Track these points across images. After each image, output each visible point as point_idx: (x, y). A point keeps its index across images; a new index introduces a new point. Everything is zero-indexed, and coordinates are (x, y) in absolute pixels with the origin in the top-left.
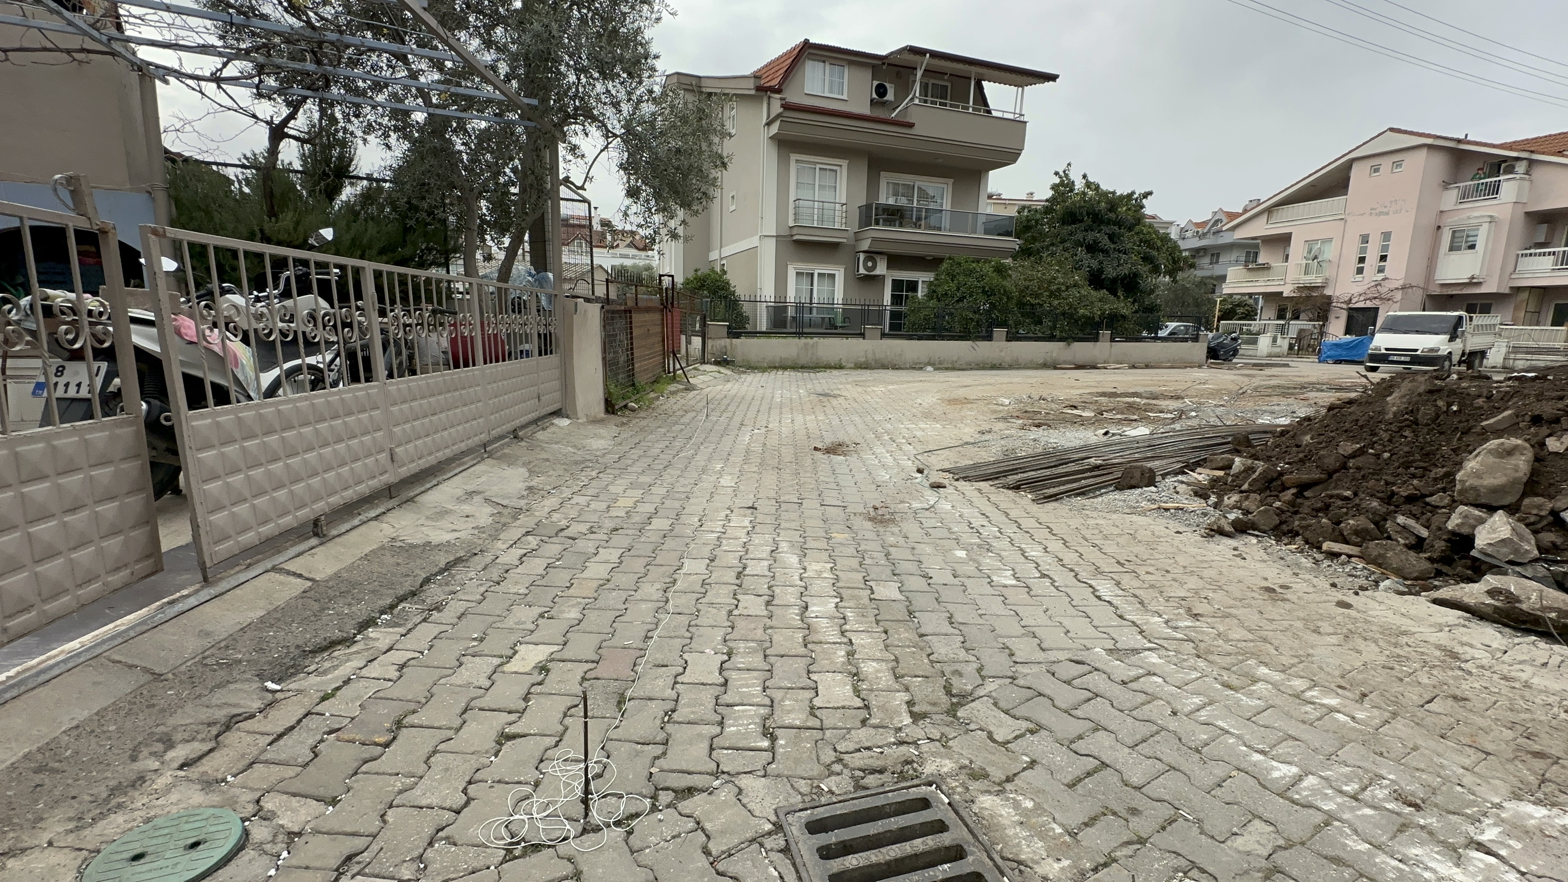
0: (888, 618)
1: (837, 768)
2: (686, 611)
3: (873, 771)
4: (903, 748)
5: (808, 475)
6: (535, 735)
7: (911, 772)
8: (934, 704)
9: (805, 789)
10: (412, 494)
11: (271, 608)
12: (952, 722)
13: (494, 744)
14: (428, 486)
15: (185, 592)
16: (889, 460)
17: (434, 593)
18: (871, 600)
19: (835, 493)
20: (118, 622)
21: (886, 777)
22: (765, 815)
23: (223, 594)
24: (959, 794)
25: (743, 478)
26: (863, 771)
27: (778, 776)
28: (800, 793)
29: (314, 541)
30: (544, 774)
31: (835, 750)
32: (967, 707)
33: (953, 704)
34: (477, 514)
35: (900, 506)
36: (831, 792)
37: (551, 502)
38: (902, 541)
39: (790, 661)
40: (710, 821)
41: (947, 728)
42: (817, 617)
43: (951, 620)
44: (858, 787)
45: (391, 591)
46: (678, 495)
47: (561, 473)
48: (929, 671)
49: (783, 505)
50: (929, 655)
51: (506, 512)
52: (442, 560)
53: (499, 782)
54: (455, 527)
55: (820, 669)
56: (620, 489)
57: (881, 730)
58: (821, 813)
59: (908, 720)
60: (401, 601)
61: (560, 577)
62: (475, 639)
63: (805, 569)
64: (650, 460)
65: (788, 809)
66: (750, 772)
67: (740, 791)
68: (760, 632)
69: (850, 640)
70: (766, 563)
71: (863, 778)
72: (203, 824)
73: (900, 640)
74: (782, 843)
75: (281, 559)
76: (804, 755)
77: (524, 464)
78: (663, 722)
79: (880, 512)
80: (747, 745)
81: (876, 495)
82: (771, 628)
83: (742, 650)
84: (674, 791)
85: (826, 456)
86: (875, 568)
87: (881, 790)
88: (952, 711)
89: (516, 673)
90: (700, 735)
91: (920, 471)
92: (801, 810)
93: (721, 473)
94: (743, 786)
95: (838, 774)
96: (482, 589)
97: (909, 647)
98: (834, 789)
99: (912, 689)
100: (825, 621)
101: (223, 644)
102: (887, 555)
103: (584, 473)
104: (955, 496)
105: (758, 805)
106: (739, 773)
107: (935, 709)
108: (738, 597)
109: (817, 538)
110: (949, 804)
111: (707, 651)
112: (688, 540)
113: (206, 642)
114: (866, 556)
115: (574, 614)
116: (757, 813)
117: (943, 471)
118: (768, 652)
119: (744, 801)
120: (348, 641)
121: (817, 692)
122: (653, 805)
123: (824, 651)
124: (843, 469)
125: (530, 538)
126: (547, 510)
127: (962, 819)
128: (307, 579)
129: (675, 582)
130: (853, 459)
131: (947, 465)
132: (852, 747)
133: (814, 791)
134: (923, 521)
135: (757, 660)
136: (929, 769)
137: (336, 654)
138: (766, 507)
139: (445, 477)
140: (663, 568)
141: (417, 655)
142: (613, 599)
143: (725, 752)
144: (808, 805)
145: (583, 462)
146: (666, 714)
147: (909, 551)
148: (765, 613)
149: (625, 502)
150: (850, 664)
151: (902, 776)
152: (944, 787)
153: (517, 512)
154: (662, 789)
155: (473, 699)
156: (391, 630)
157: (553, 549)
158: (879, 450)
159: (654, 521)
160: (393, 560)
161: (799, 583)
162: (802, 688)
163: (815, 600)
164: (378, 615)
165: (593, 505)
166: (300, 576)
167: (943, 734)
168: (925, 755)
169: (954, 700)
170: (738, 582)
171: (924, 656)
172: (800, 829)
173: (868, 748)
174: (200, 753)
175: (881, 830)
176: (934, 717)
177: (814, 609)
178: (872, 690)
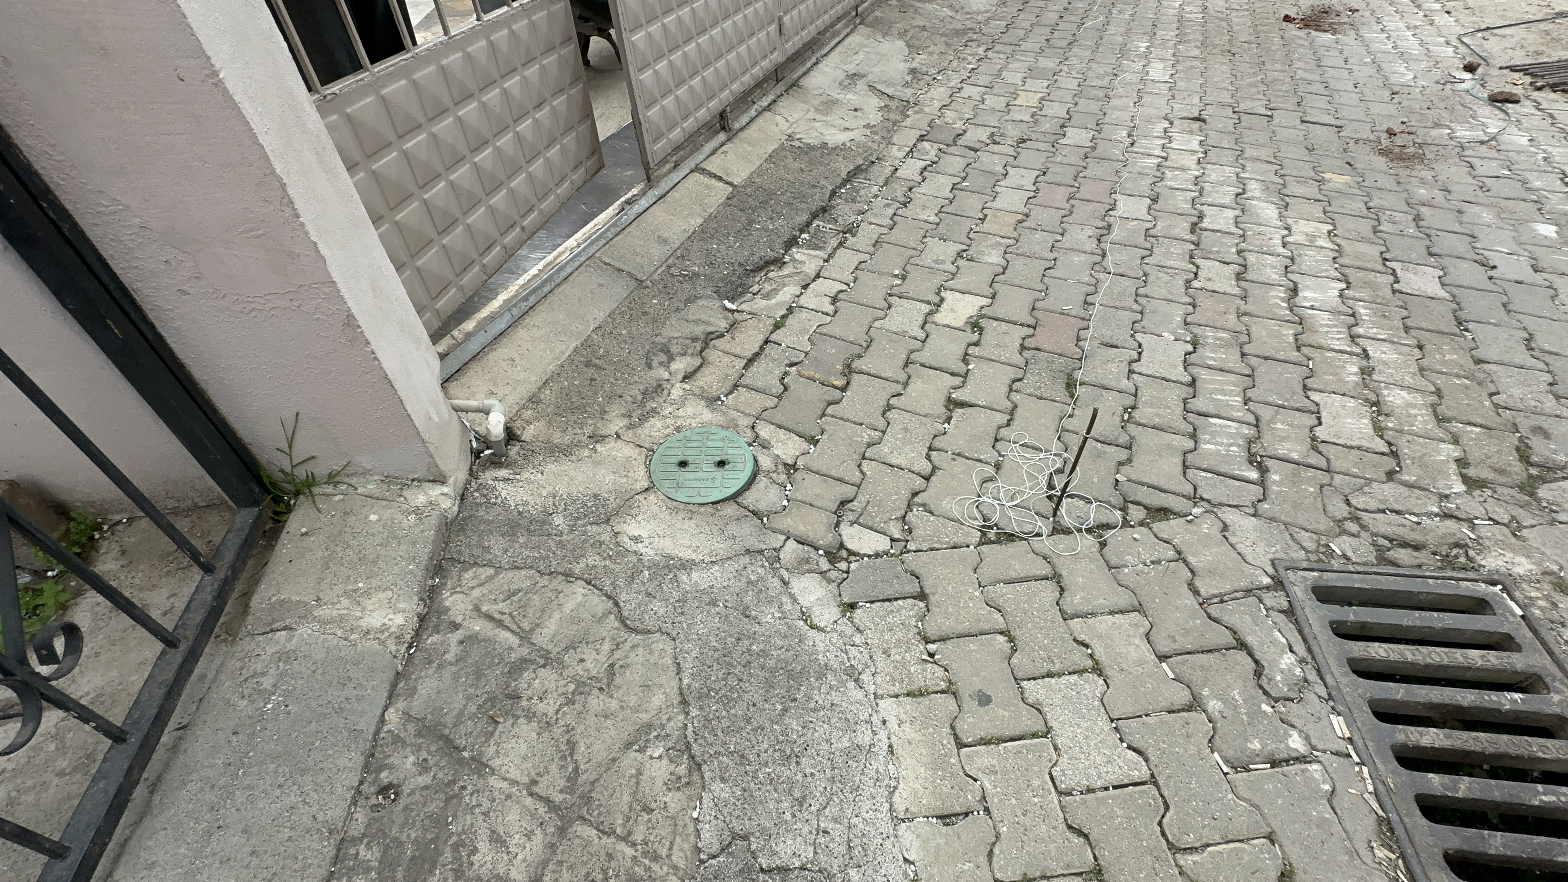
0: (1424, 325)
1: (1353, 527)
2: (1130, 273)
3: (1405, 545)
4: (1450, 523)
5: (1278, 66)
6: (983, 407)
7: (1462, 560)
8: (1501, 472)
9: (1311, 545)
10: (796, 76)
11: (706, 215)
12: (1528, 504)
13: (944, 410)
14: (809, 65)
15: (635, 191)
16: (1411, 45)
17: (845, 212)
18: (1394, 291)
19: (1322, 103)
20: (596, 221)
21: (1422, 557)
22: (1259, 564)
23: (664, 196)
24: (1541, 608)
25: (1180, 67)
26: (1391, 540)
27: (1272, 519)
28: (1303, 548)
29: (722, 136)
30: (1003, 456)
31: (1348, 504)
32: (1554, 486)
33: (1530, 476)
34: (865, 107)
35: (1435, 132)
36: (1345, 556)
37: (938, 94)
38: (1439, 196)
39: (1279, 367)
40: (1194, 555)
41: (1521, 510)
42: (1312, 308)
43: (1529, 342)
44: (1382, 559)
45: (805, 206)
46: (1094, 92)
47: (943, 48)
48: (1492, 419)
49: (1244, 117)
50: (1491, 395)
51: (894, 104)
52: (844, 168)
53: (959, 454)
54: (847, 125)
55: (1322, 387)
56: (1017, 79)
57: (1418, 492)
58: (1331, 580)
59: (1459, 487)
60: (814, 218)
61: (971, 204)
62: (896, 276)
63: (1288, 228)
64: (1048, 30)
65: (1288, 564)
66: (1236, 507)
67: (1225, 527)
68: (1232, 318)
69: (1365, 351)
70: (1230, 214)
71: (1389, 549)
72: (720, 444)
73: (1444, 363)
74: (1285, 605)
75: (701, 157)
76: (1307, 501)
77: (902, 35)
78: (1123, 421)
79: (1399, 140)
80: (1231, 472)
81: (1391, 109)
82: (1246, 314)
83: (1210, 341)
84: (1145, 507)
85: (1302, 33)
86: (1399, 240)
87: (1418, 572)
88: (1529, 487)
89: (948, 326)
90: (1169, 446)
91: (1470, 68)
92: (1305, 569)
93: (1146, 57)
94: (1228, 521)
95: (1353, 535)
96: (891, 211)
97: (1458, 376)
98: (1350, 554)
99: (1464, 441)
100: (1326, 315)
101: (679, 253)
102: (1417, 219)
103: (968, 51)
104: (1537, 120)
105: (1250, 550)
106: (1222, 505)
107: (1503, 479)
108: (1198, 261)
109: (1301, 180)
110: (1523, 617)
111: (1165, 334)
112: (1119, 166)
113: (666, 250)
114: (1383, 218)
115: (995, 258)
116: (1250, 559)
117: (1513, 69)
118: (1247, 349)
119: (1232, 540)
120: (779, 262)
121: (1319, 418)
122: (1124, 518)
123: (1325, 361)
124: (1333, 59)
125: (926, 144)
126: (937, 104)
127: (1543, 643)
128: (727, 183)
129: (1109, 227)
130: (1348, 38)
131: (1520, 59)
132: (1373, 505)
133: (1322, 549)
134: (1476, 162)
135: (1232, 359)
136: (1492, 562)
137: (771, 274)
138: (1220, 119)
139: (823, 52)
140: (1091, 206)
141: (845, 287)
142: (1037, 243)
143: (1204, 474)
144: (1314, 565)
145: (964, 32)
146: (1125, 410)
147: (1452, 216)
148: (1237, 291)
149: (1028, 99)
150: (1366, 386)
151: (1448, 562)
152: (1517, 594)
153: (906, 105)
154: (1131, 502)
155: (912, 352)
156: (812, 252)
157: (954, 163)
158: (1393, 23)
159: (1069, 131)
160: (796, 165)
161: (1281, 250)
162: (1298, 410)
163: (1308, 281)
164: (798, 233)
165: (989, 101)
166: (720, 179)
167: (1513, 518)
168: (1487, 543)
169: (1534, 471)
170: (1194, 238)
171: (1485, 395)
172: (1306, 591)
173: (1397, 512)
174: (693, 368)
175: (1418, 623)
176: (1500, 489)
177: (1308, 295)
178: (1401, 432)
